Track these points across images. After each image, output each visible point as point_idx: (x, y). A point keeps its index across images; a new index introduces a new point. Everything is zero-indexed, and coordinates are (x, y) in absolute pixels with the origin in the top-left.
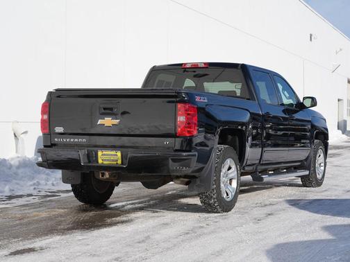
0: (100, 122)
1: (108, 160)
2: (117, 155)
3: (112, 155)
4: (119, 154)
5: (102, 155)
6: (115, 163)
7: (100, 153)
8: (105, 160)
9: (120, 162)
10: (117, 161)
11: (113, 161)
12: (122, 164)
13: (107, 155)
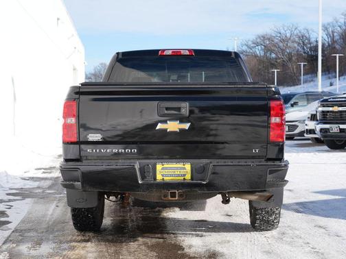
0: (160, 126)
1: (171, 176)
2: (184, 168)
3: (177, 168)
4: (188, 167)
5: (163, 169)
6: (182, 178)
7: (159, 167)
8: (167, 176)
9: (188, 177)
10: (184, 175)
11: (178, 176)
12: (192, 179)
13: (171, 168)
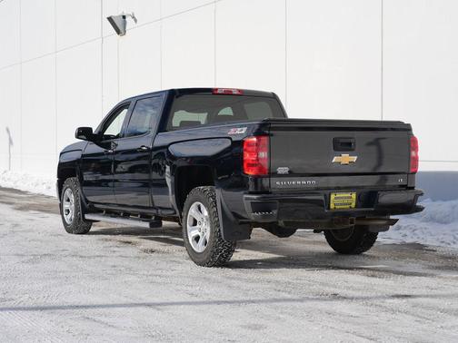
0: (335, 159)
1: (341, 204)
2: (351, 198)
3: (345, 198)
4: (354, 196)
5: (335, 198)
6: (348, 206)
7: (333, 196)
8: (338, 205)
10: (351, 204)
11: (346, 204)
12: (356, 207)
